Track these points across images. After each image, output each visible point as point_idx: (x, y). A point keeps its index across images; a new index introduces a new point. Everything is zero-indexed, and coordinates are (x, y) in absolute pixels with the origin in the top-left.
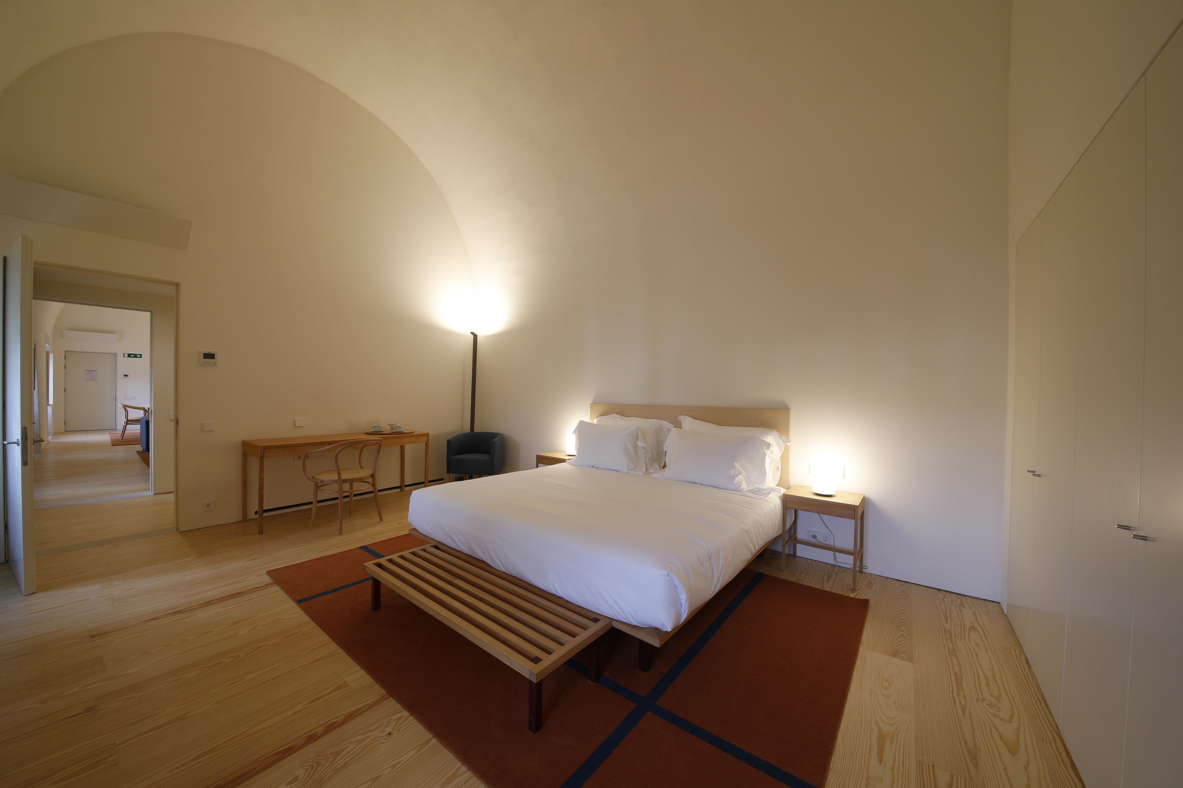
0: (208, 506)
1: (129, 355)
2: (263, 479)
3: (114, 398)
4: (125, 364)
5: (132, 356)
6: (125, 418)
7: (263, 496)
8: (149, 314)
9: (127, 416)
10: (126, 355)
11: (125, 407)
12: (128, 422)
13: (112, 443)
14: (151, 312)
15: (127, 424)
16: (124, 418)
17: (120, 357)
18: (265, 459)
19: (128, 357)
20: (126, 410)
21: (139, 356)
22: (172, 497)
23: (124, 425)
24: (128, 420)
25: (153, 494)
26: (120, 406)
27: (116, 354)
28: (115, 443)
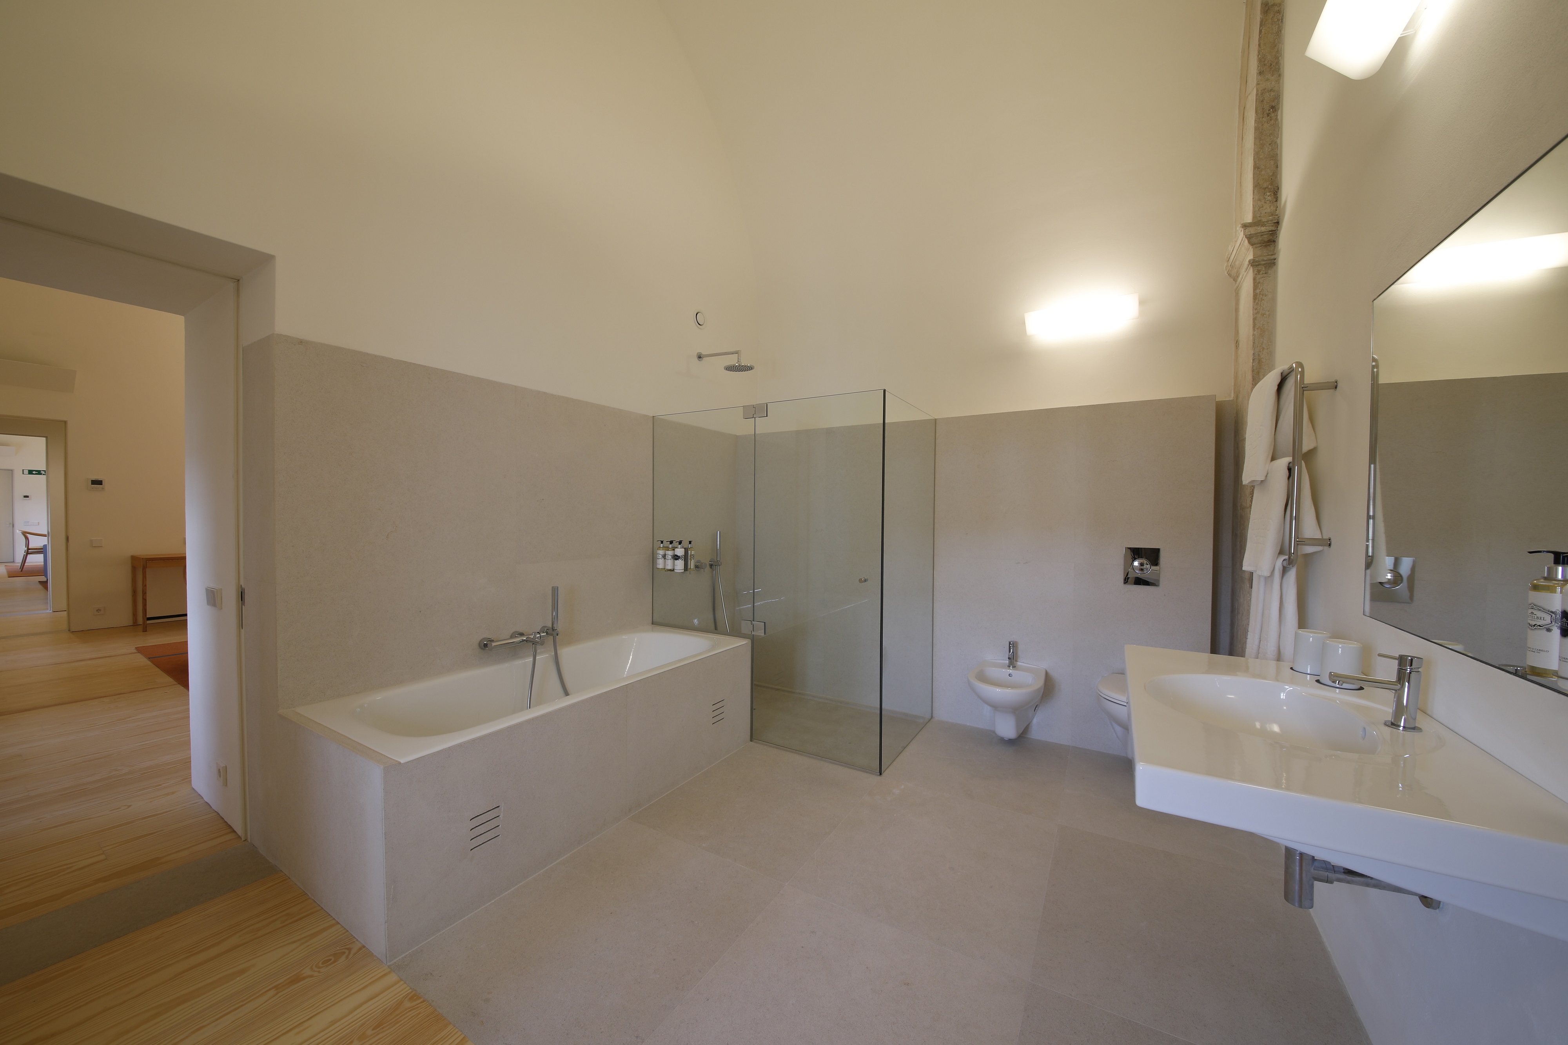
0: (99, 610)
1: (31, 472)
2: (146, 586)
3: (10, 524)
4: (24, 483)
5: (34, 472)
6: (26, 547)
7: (146, 600)
8: (44, 439)
9: (27, 544)
10: (26, 472)
11: (25, 534)
12: (28, 552)
13: (8, 575)
14: (46, 437)
15: (28, 553)
16: (24, 547)
17: (18, 474)
18: (147, 570)
19: (29, 474)
20: (27, 538)
21: (43, 472)
22: (65, 612)
23: (24, 555)
24: (28, 549)
25: (51, 611)
26: (18, 533)
27: (12, 471)
28: (12, 575)
